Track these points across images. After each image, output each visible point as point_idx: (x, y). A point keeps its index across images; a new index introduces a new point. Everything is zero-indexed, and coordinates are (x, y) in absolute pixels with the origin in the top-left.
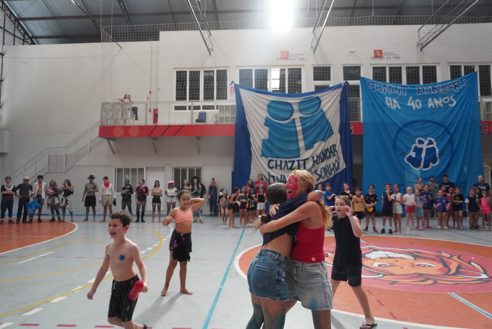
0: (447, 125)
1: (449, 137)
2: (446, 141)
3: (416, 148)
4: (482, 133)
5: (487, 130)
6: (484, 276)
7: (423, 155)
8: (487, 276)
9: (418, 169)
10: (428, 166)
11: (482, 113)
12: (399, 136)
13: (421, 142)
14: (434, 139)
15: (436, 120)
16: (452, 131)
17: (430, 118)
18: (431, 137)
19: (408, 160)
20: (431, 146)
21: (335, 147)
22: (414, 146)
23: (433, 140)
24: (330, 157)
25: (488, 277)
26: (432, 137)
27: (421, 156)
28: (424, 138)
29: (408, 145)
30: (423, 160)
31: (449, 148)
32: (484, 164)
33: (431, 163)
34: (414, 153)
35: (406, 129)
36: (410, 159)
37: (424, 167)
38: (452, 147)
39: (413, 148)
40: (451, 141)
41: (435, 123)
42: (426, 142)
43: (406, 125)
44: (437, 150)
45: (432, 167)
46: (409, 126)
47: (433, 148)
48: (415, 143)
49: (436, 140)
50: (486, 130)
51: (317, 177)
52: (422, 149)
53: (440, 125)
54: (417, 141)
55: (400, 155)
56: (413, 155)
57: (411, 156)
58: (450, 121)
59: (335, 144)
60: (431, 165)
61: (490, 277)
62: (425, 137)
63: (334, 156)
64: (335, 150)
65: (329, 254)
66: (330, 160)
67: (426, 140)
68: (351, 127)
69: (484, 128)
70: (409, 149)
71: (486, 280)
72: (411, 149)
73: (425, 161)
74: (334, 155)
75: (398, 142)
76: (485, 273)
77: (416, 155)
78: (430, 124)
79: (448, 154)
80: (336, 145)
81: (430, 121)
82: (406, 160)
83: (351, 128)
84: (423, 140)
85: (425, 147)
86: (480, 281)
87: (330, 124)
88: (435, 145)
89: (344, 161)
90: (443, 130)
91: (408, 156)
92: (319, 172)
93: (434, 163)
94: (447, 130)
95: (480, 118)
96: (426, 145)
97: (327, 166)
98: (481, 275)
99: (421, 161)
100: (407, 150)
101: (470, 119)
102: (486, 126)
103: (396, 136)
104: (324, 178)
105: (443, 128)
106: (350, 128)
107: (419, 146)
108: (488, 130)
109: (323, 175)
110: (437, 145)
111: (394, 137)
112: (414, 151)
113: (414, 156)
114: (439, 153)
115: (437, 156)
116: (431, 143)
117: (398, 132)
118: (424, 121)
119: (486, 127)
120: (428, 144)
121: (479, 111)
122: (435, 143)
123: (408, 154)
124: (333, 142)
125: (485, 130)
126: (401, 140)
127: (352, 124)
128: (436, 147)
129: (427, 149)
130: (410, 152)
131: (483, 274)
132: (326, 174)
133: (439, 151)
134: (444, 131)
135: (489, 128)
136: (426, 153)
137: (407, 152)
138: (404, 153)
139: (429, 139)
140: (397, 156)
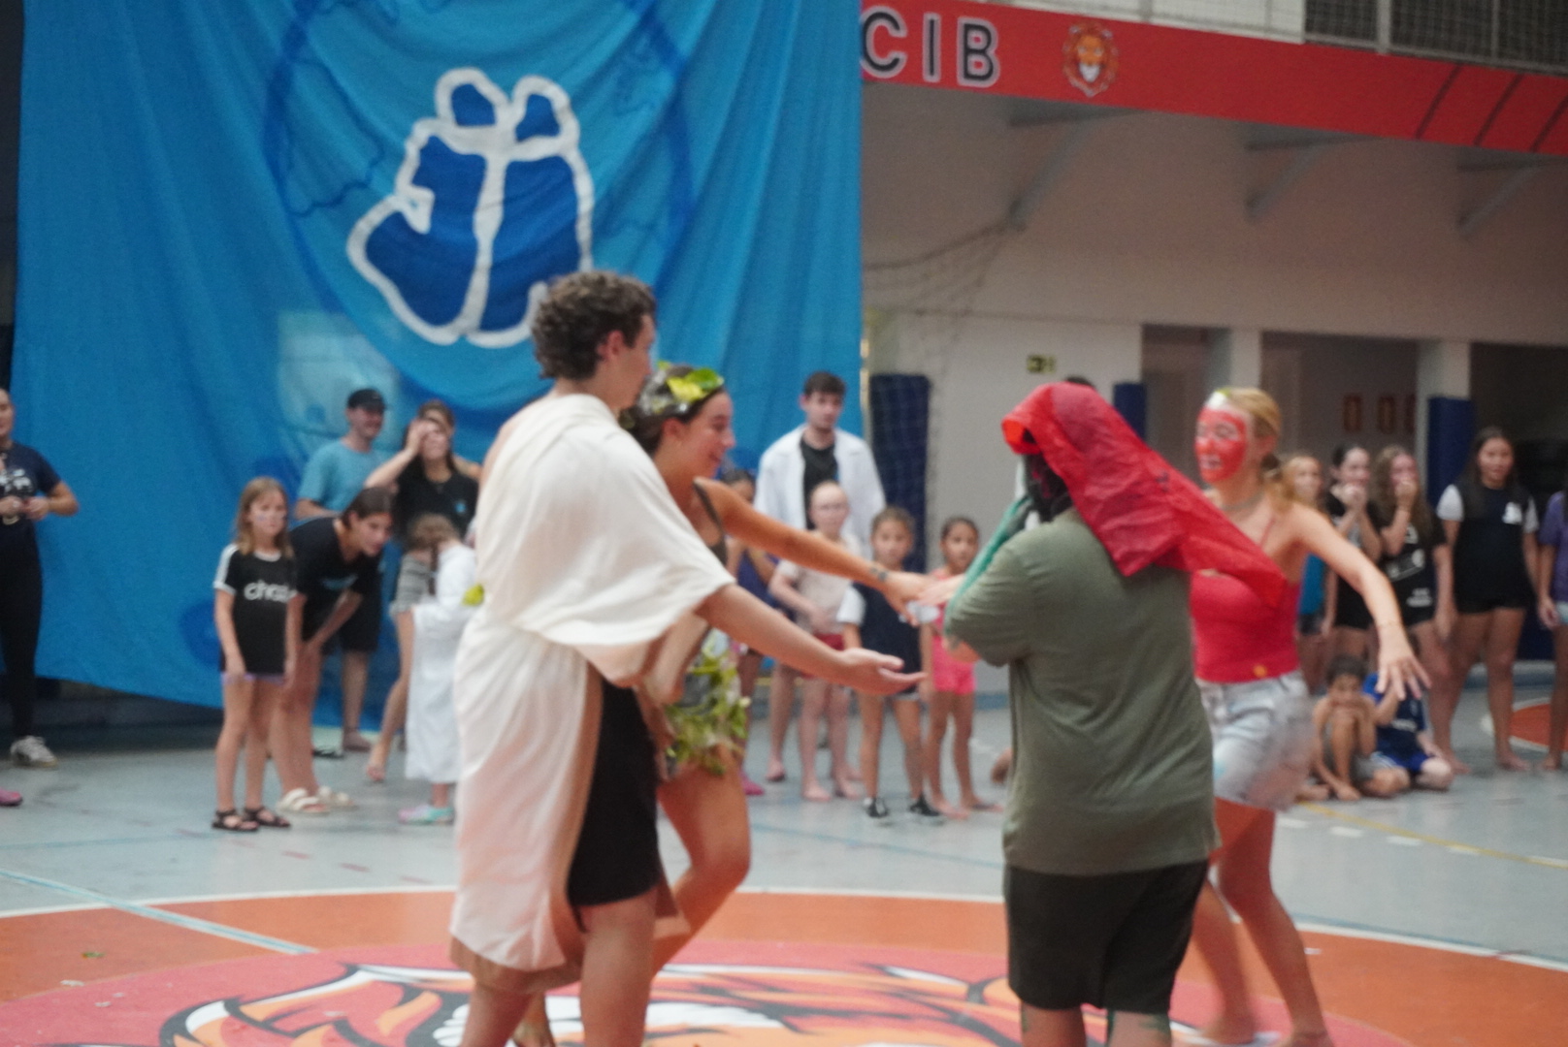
1: (663, 83)
2: (641, 120)
3: (434, 150)
4: (868, 79)
5: (896, 62)
7: (487, 219)
9: (442, 336)
10: (516, 315)
12: (318, 44)
13: (472, 108)
14: (566, 88)
16: (686, 42)
18: (543, 75)
20: (539, 148)
22: (422, 132)
23: (558, 98)
26: (555, 78)
27: (468, 226)
28: (494, 79)
29: (382, 127)
30: (484, 259)
31: (659, 178)
33: (538, 291)
34: (425, 196)
36: (390, 243)
37: (491, 321)
38: (682, 168)
39: (412, 150)
40: (673, 121)
42: (510, 114)
44: (585, 187)
47: (557, 163)
48: (430, 112)
49: (576, 104)
50: (893, 54)
52: (477, 165)
54: (443, 100)
55: (316, 205)
56: (415, 205)
57: (397, 220)
62: (505, 65)
67: (508, 89)
69: (885, 43)
70: (388, 155)
72: (400, 157)
73: (496, 269)
75: (305, 85)
77: (438, 209)
79: (651, 227)
82: (356, 252)
84: (487, 88)
85: (498, 148)
88: (565, 143)
91: (375, 216)
94: (653, 26)
96: (511, 136)
99: (468, 268)
100: (374, 163)
102: (896, 26)
103: (295, 38)
107: (461, 140)
108: (903, 56)
110: (585, 146)
111: (273, 35)
112: (418, 179)
113: (420, 220)
114: (597, 209)
115: (584, 232)
116: (539, 121)
117: (307, 4)
119: (893, 33)
120: (524, 132)
122: (570, 127)
123: (376, 199)
125: (888, 57)
126: (327, 73)
128: (574, 159)
129: (517, 172)
130: (390, 186)
133: (595, 192)
134: (629, 42)
135: (911, 45)
136: (508, 202)
137: (369, 179)
138: (347, 187)
139: (530, 84)
140: (293, 215)
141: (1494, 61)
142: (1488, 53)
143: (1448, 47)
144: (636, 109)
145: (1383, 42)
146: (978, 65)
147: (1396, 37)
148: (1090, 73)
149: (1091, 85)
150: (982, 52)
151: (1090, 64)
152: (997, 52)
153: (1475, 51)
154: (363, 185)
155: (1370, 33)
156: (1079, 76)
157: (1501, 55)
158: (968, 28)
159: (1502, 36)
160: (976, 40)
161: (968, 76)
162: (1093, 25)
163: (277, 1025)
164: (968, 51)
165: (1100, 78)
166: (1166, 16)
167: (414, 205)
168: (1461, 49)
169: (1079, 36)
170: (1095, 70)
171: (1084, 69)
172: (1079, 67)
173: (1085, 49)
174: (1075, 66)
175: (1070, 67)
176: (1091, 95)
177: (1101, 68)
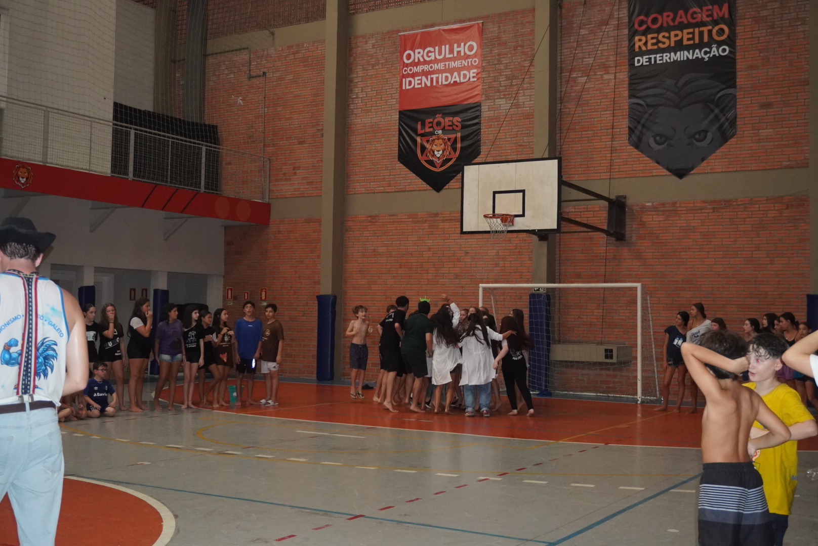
141: (169, 184)
142: (167, 182)
143: (153, 179)
145: (131, 176)
147: (134, 176)
148: (23, 181)
149: (23, 184)
151: (23, 178)
153: (162, 181)
155: (126, 173)
156: (19, 181)
157: (171, 182)
159: (171, 177)
162: (23, 165)
165: (26, 182)
166: (52, 163)
168: (157, 180)
169: (19, 168)
170: (25, 179)
171: (21, 179)
172: (19, 178)
173: (21, 172)
174: (17, 178)
175: (15, 178)
176: (23, 187)
177: (27, 179)
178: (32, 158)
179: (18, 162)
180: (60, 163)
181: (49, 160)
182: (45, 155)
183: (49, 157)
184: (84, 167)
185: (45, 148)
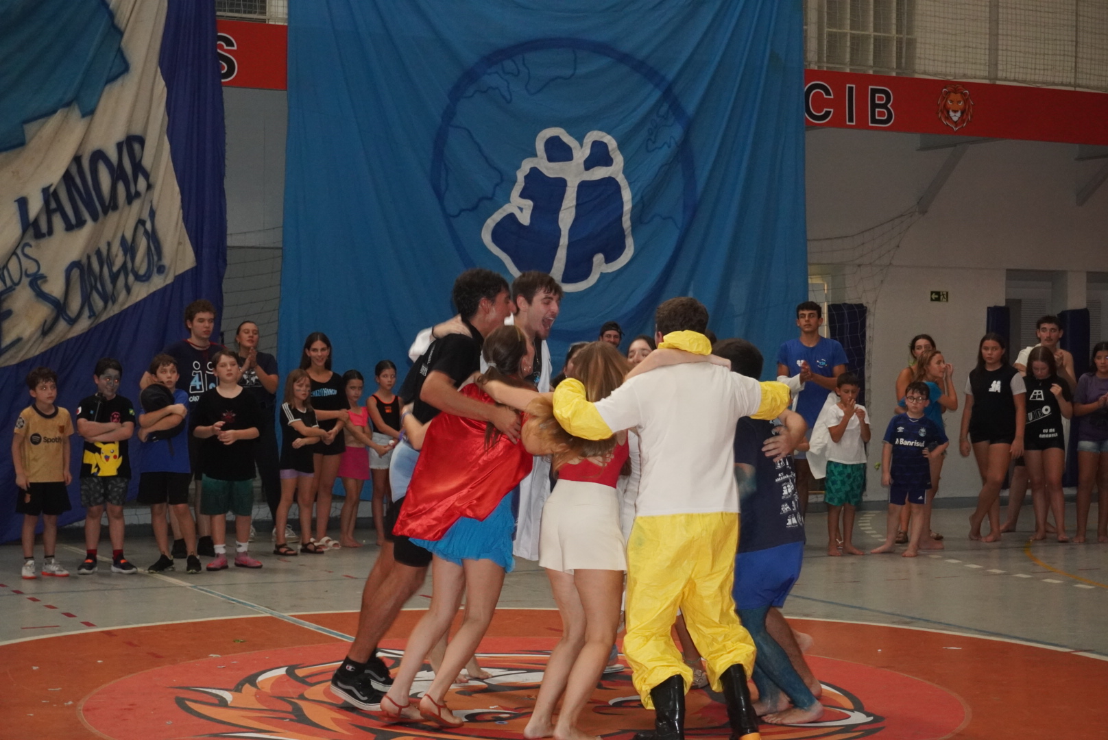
0: (670, 76)
1: (675, 132)
2: (662, 155)
3: (534, 174)
4: (810, 125)
5: (828, 113)
6: (858, 718)
7: (566, 217)
8: (868, 715)
10: (585, 275)
11: (812, 30)
13: (558, 151)
14: (614, 137)
15: (626, 47)
16: (691, 108)
17: (603, 36)
18: (601, 129)
19: (497, 236)
20: (599, 173)
21: (137, 147)
22: (526, 166)
23: (611, 142)
24: (112, 206)
25: (871, 718)
27: (554, 222)
30: (564, 241)
32: (811, 269)
33: (599, 258)
34: (528, 204)
35: (492, 79)
36: (508, 232)
37: (568, 275)
39: (521, 176)
40: (684, 154)
41: (624, 58)
42: (581, 153)
43: (497, 57)
44: (627, 195)
45: (603, 275)
46: (509, 65)
47: (610, 182)
48: (534, 154)
49: (621, 147)
50: (825, 110)
51: (43, 312)
52: (561, 184)
53: (647, 71)
54: (540, 146)
57: (511, 217)
58: (684, 57)
59: (137, 130)
60: (600, 266)
61: (877, 719)
63: (130, 199)
64: (138, 168)
65: (228, 696)
66: (113, 217)
67: (580, 139)
68: (229, 43)
69: (820, 103)
71: (867, 727)
73: (571, 247)
74: (133, 190)
76: (859, 707)
77: (536, 213)
78: (604, 61)
80: (141, 141)
81: (601, 49)
82: (486, 237)
83: (224, 50)
84: (567, 139)
85: (573, 173)
86: (848, 732)
87: (111, 15)
88: (616, 170)
89: (184, 230)
90: (657, 94)
91: (498, 216)
92: (55, 287)
93: (609, 259)
94: (670, 98)
95: (803, 49)
96: (582, 166)
97: (98, 253)
98: (849, 717)
99: (556, 246)
101: (768, 54)
102: (828, 93)
103: (449, 114)
104: (72, 322)
105: (657, 86)
106: (216, 47)
107: (551, 170)
108: (832, 110)
109: (75, 304)
110: (626, 171)
111: (436, 113)
112: (523, 195)
113: (525, 219)
114: (634, 207)
115: (626, 222)
116: (600, 156)
117: (456, 93)
118: (574, 44)
119: (825, 97)
120: (589, 164)
121: (803, 21)
122: (618, 160)
124: (130, 121)
125: (822, 111)
127: (233, 26)
128: (621, 179)
129: (583, 187)
130: (508, 200)
131: (852, 711)
132: (86, 300)
133: (633, 198)
135: (837, 103)
136: (578, 206)
137: (494, 194)
138: (481, 200)
139: (593, 136)
140: (448, 217)
144: (660, 148)
146: (881, 114)
148: (955, 117)
149: (956, 123)
150: (884, 106)
151: (955, 111)
152: (891, 106)
154: (490, 199)
156: (948, 118)
158: (874, 91)
160: (880, 99)
161: (874, 121)
162: (956, 87)
163: (308, 680)
164: (874, 106)
165: (962, 119)
166: (1006, 79)
167: (521, 209)
169: (948, 93)
170: (959, 114)
171: (952, 114)
172: (948, 112)
173: (952, 101)
174: (945, 113)
175: (942, 113)
176: (955, 129)
177: (962, 113)
178: (969, 72)
179: (946, 83)
180: (1020, 76)
181: (1000, 74)
182: (993, 64)
183: (1000, 67)
184: (1066, 80)
185: (993, 50)
